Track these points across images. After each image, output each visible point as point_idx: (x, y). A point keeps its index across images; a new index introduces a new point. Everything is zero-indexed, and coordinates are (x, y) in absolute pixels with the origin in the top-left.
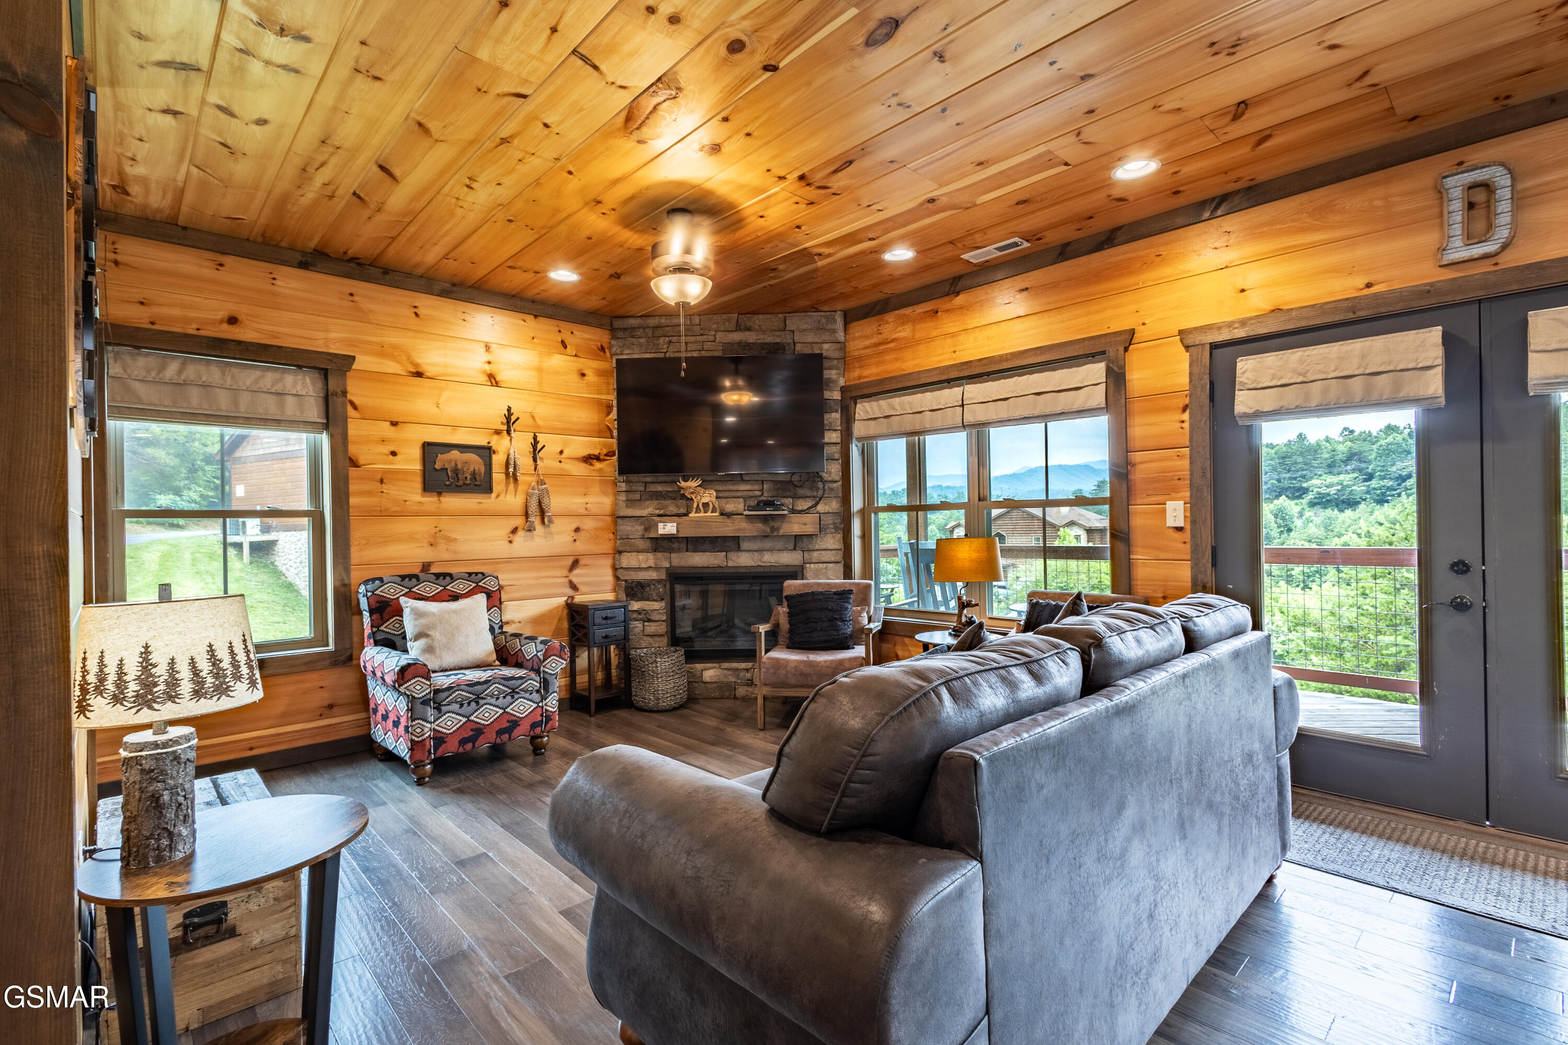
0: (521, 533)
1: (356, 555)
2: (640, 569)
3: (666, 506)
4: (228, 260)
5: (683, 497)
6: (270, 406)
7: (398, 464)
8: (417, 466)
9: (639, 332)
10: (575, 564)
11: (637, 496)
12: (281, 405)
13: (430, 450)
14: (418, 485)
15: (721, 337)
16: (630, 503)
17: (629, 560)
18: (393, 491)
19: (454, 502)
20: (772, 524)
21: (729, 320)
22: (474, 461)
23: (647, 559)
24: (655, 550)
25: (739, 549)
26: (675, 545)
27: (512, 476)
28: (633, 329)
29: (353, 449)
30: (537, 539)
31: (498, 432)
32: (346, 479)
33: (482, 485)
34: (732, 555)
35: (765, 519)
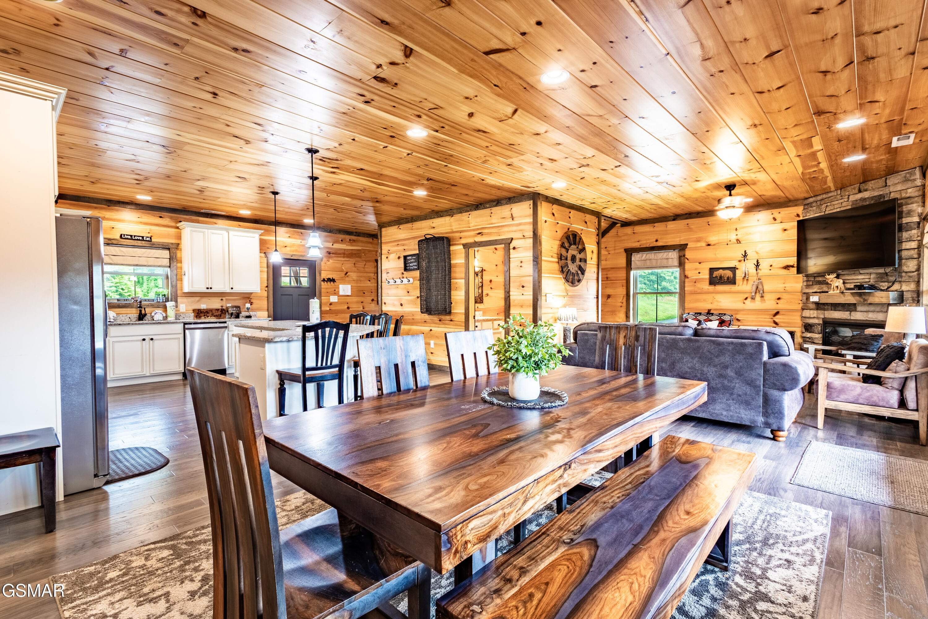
0: (749, 299)
1: (687, 305)
2: (810, 318)
3: (822, 288)
4: (656, 224)
5: (827, 284)
6: (665, 263)
7: (701, 276)
8: (707, 276)
9: (814, 204)
10: (777, 313)
11: (811, 283)
12: (668, 262)
13: (712, 270)
14: (707, 282)
15: (852, 198)
16: (808, 286)
17: (807, 313)
18: (698, 285)
19: (720, 288)
20: (864, 297)
21: (854, 189)
22: (729, 273)
23: (814, 313)
24: (817, 309)
25: (855, 310)
26: (826, 307)
27: (745, 277)
28: (811, 203)
29: (687, 273)
30: (757, 302)
31: (740, 261)
32: (684, 282)
33: (732, 281)
34: (853, 313)
35: (860, 295)
